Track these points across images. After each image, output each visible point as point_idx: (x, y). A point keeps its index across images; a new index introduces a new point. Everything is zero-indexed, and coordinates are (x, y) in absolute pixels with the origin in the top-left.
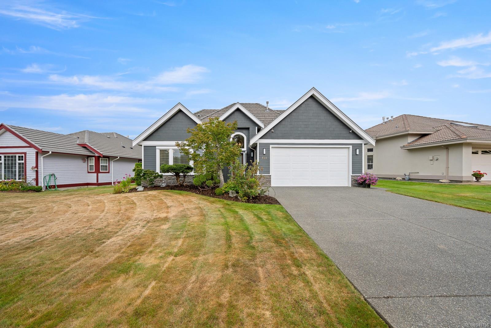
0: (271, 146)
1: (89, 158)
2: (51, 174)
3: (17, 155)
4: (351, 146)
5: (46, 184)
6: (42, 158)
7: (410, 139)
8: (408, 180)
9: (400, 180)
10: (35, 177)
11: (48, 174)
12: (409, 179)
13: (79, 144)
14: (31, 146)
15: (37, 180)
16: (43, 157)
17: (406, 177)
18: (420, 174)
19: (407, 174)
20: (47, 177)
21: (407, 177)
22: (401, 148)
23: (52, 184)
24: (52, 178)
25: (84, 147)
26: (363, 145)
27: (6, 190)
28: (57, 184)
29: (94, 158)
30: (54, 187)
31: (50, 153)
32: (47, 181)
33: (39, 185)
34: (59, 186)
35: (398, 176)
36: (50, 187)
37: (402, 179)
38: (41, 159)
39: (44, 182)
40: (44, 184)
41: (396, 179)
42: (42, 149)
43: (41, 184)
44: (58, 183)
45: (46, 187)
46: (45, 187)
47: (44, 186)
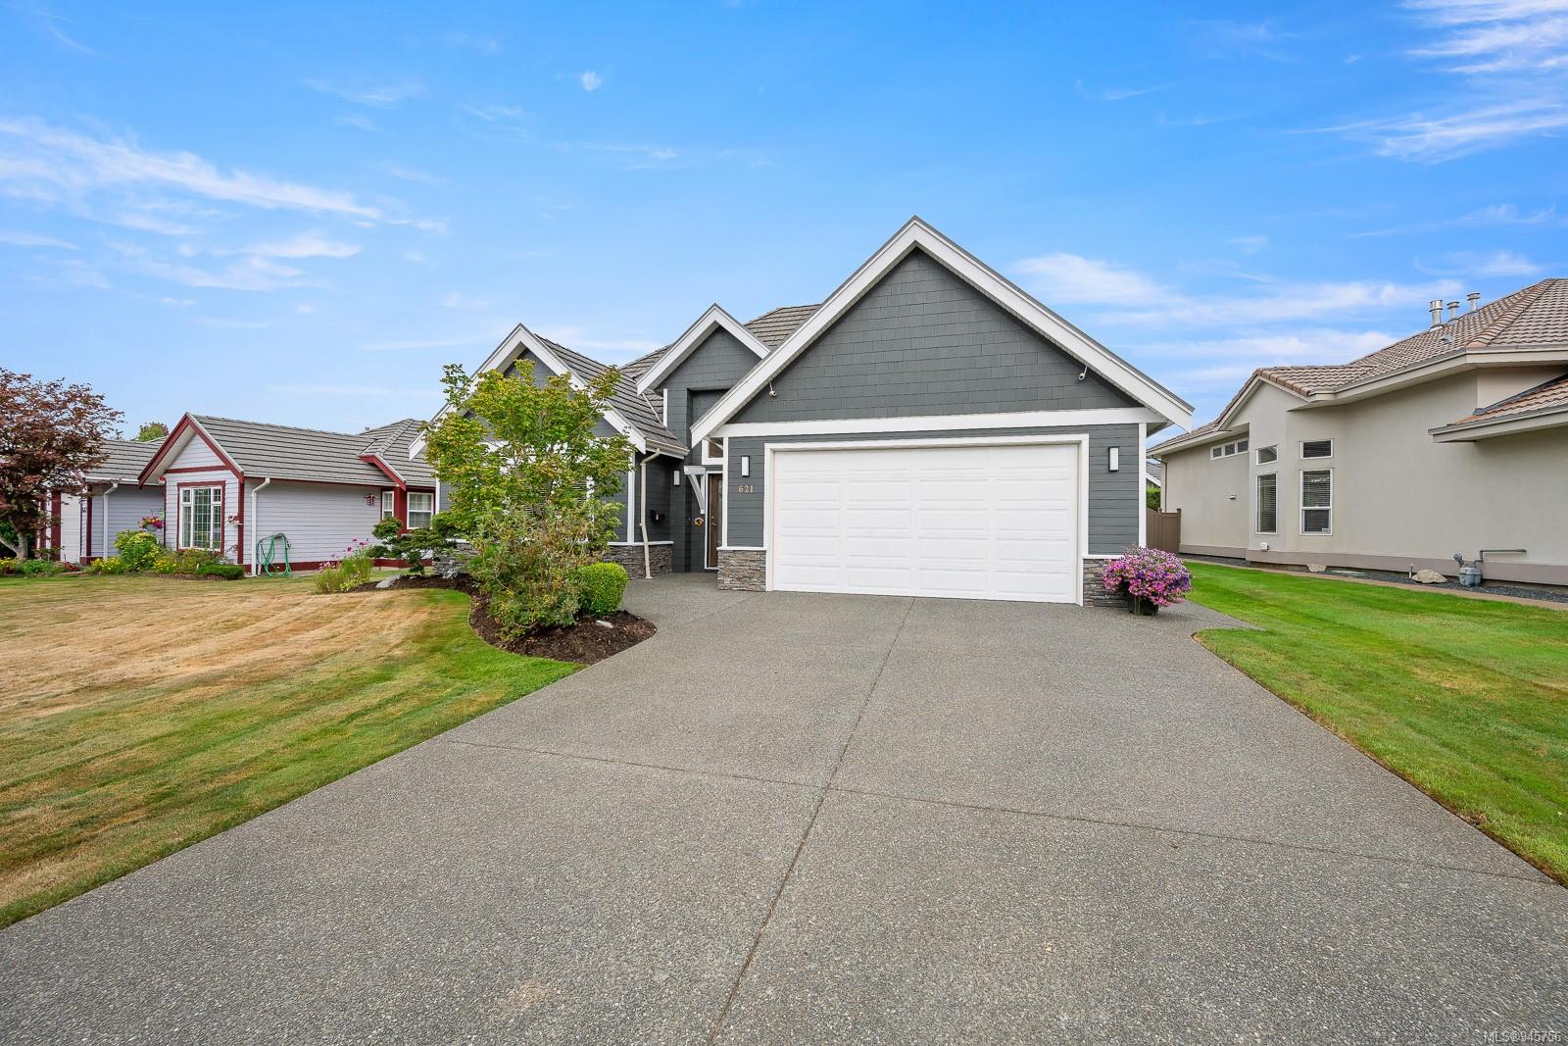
0: (768, 447)
1: (384, 493)
2: (276, 533)
3: (212, 488)
4: (1085, 438)
5: (262, 561)
6: (253, 495)
7: (1488, 394)
8: (1473, 585)
9: (1434, 583)
10: (236, 543)
11: (271, 534)
12: (1478, 580)
13: (362, 458)
14: (228, 466)
15: (240, 548)
16: (257, 492)
17: (1463, 570)
18: (1531, 559)
19: (1470, 556)
20: (264, 542)
21: (1469, 570)
22: (1437, 434)
23: (275, 561)
24: (279, 546)
25: (372, 463)
26: (1143, 430)
27: (168, 573)
28: (290, 561)
29: (393, 493)
30: (282, 567)
31: (268, 481)
32: (266, 551)
33: (245, 562)
34: (296, 567)
35: (1429, 564)
36: (271, 568)
37: (1444, 580)
38: (251, 497)
39: (257, 555)
40: (257, 558)
41: (1415, 578)
42: (242, 473)
43: (251, 558)
44: (295, 558)
45: (263, 566)
46: (260, 568)
47: (257, 565)
